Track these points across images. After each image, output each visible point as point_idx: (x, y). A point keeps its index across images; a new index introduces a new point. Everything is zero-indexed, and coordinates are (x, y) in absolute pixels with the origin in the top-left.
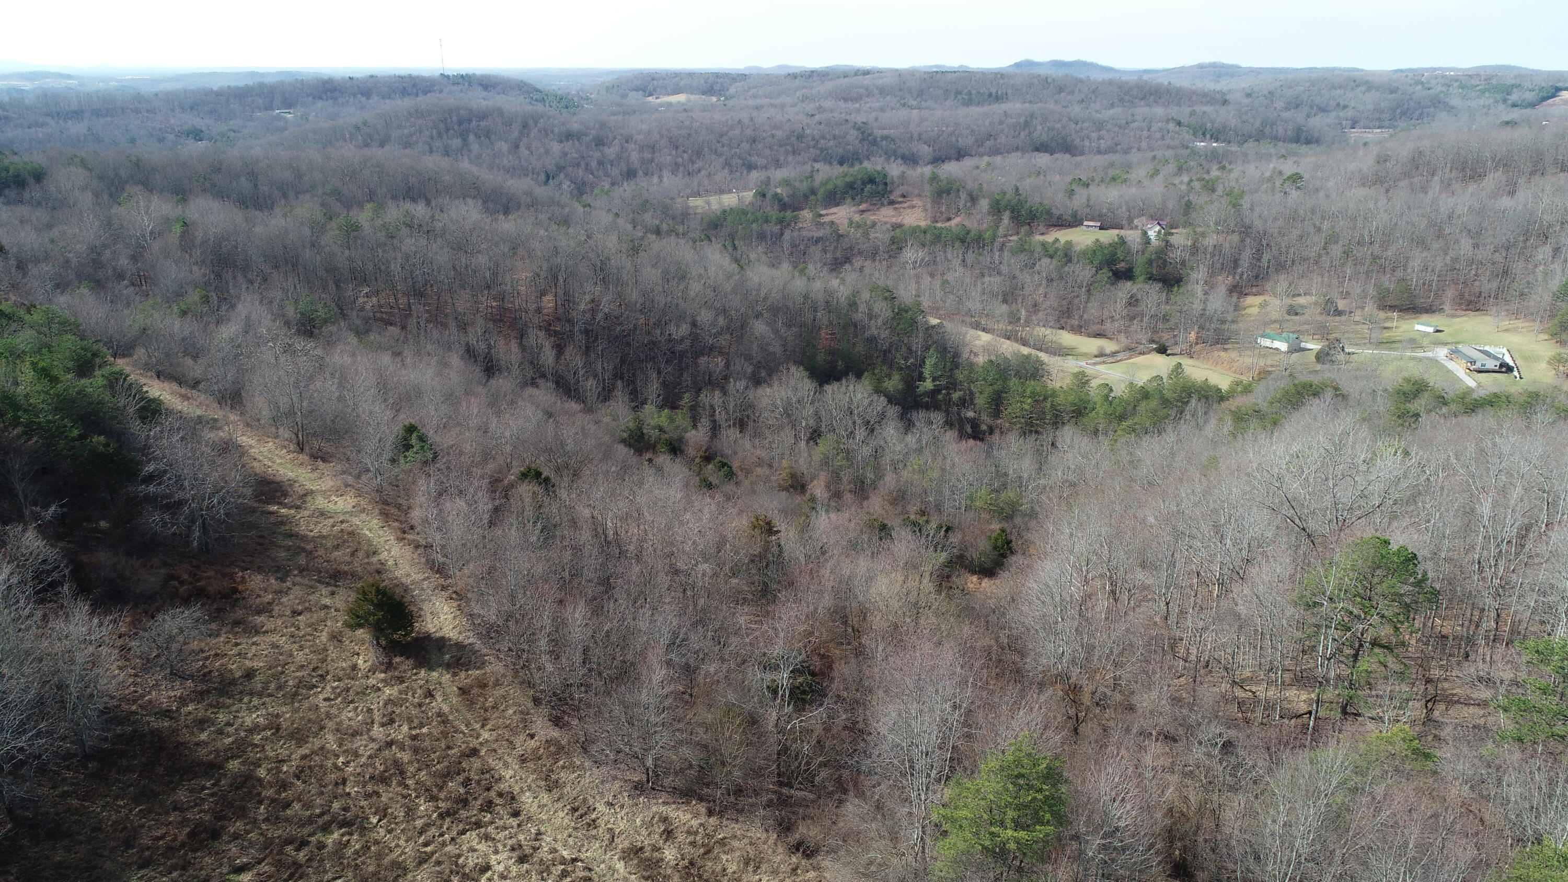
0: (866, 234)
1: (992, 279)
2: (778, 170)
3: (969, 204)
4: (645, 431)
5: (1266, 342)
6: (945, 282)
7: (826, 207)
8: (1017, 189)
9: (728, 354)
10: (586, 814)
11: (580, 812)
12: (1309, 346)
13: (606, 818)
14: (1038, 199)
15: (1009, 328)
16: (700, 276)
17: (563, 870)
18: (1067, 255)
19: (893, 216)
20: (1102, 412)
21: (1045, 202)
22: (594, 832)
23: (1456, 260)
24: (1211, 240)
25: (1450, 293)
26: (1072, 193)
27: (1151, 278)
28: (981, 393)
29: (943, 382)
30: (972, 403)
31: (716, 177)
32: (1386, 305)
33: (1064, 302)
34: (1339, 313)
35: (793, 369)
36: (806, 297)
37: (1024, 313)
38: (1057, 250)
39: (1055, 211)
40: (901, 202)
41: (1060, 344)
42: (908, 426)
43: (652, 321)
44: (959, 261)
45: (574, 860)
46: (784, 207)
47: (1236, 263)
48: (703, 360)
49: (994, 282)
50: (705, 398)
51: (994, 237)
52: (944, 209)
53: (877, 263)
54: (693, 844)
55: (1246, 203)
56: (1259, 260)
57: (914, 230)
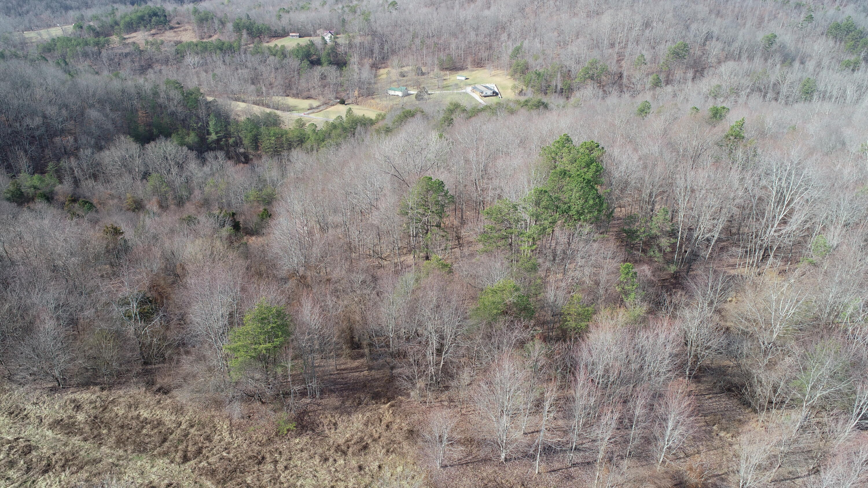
0: (158, 49)
1: (243, 71)
2: (89, 10)
3: (221, 27)
4: (23, 191)
5: (392, 92)
6: (214, 75)
7: (128, 33)
8: (248, 16)
9: (75, 133)
10: (19, 413)
11: (15, 413)
12: (412, 92)
13: (34, 412)
14: (261, 22)
15: (258, 99)
16: (41, 85)
17: (10, 447)
18: (283, 53)
19: (175, 37)
20: (313, 139)
21: (266, 23)
22: (28, 421)
23: (470, 43)
24: (358, 40)
25: (469, 59)
26: (280, 17)
27: (331, 63)
28: (246, 137)
29: (221, 134)
30: (242, 144)
31: (42, 16)
32: (444, 69)
33: (287, 81)
34: (423, 74)
35: (122, 138)
36: (123, 92)
37: (264, 89)
38: (277, 51)
39: (272, 28)
40: (178, 27)
41: (288, 105)
42: (204, 161)
43: (11, 118)
44: (221, 62)
45: (16, 439)
46: (97, 34)
47: (372, 51)
48: (57, 140)
49: (244, 72)
50: (64, 163)
51: (239, 46)
52: (206, 30)
53: (170, 67)
54: (95, 408)
55: (372, 18)
56: (383, 49)
57: (189, 45)
